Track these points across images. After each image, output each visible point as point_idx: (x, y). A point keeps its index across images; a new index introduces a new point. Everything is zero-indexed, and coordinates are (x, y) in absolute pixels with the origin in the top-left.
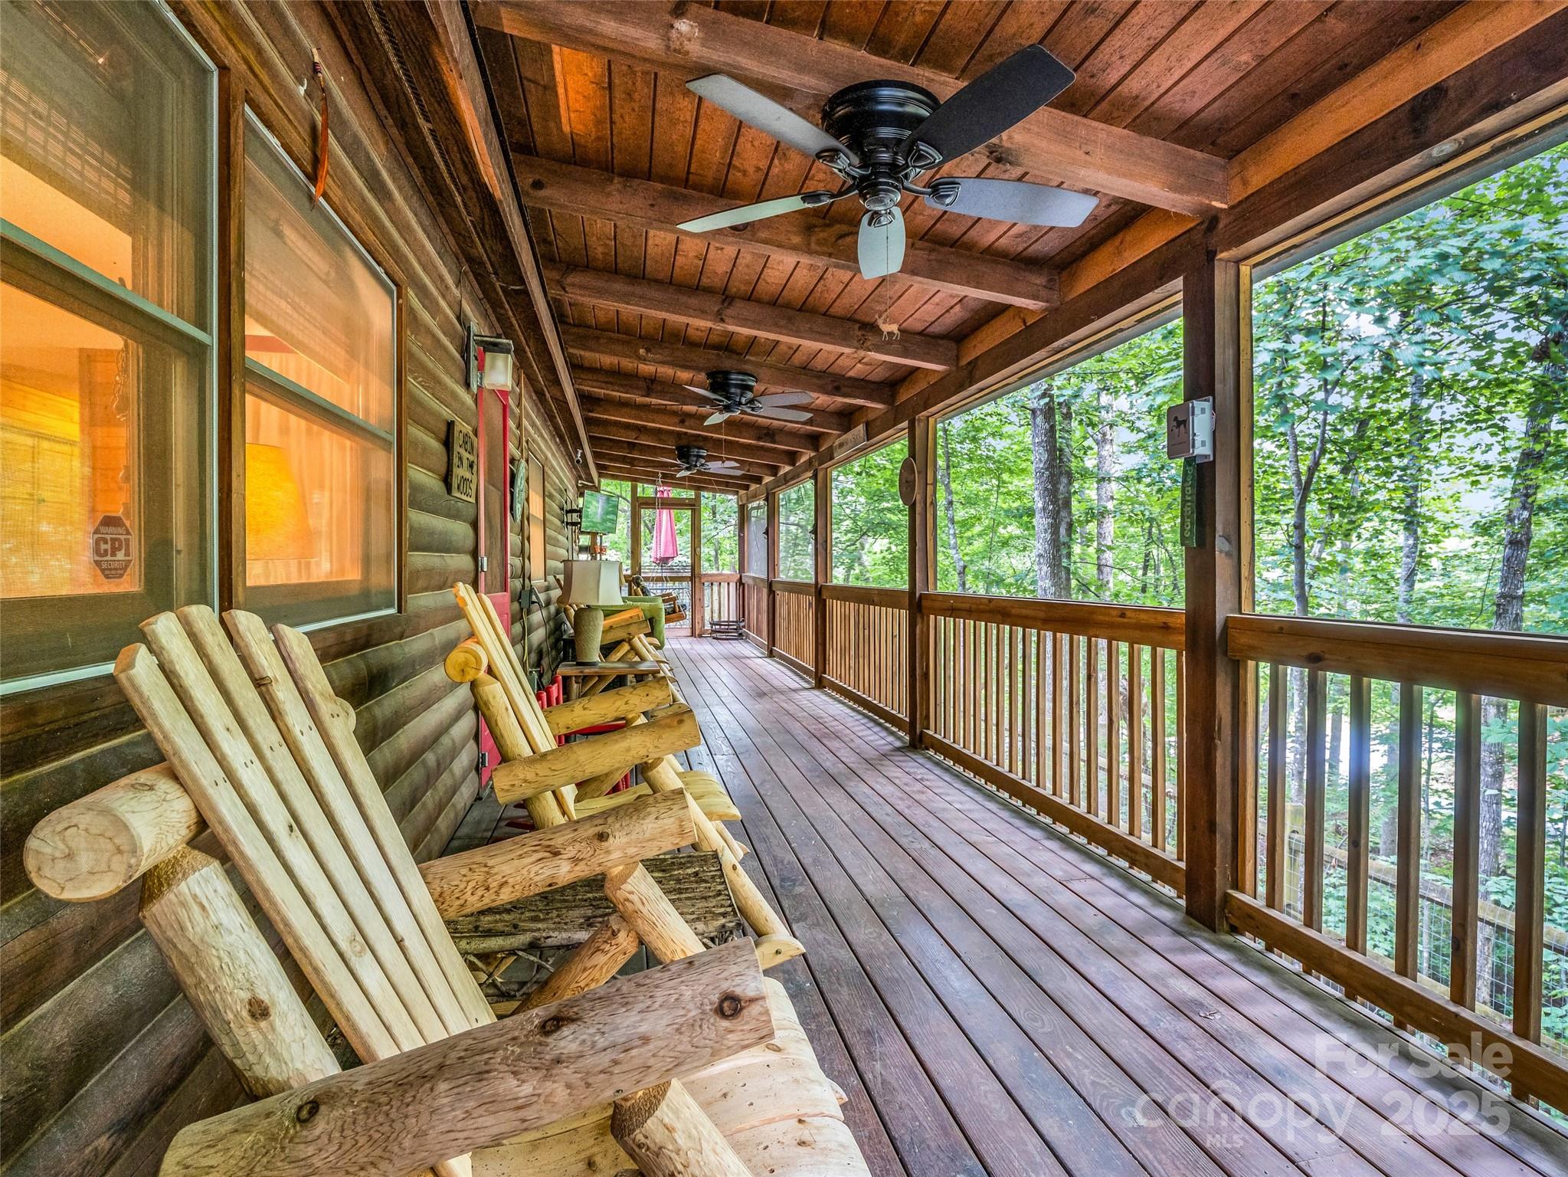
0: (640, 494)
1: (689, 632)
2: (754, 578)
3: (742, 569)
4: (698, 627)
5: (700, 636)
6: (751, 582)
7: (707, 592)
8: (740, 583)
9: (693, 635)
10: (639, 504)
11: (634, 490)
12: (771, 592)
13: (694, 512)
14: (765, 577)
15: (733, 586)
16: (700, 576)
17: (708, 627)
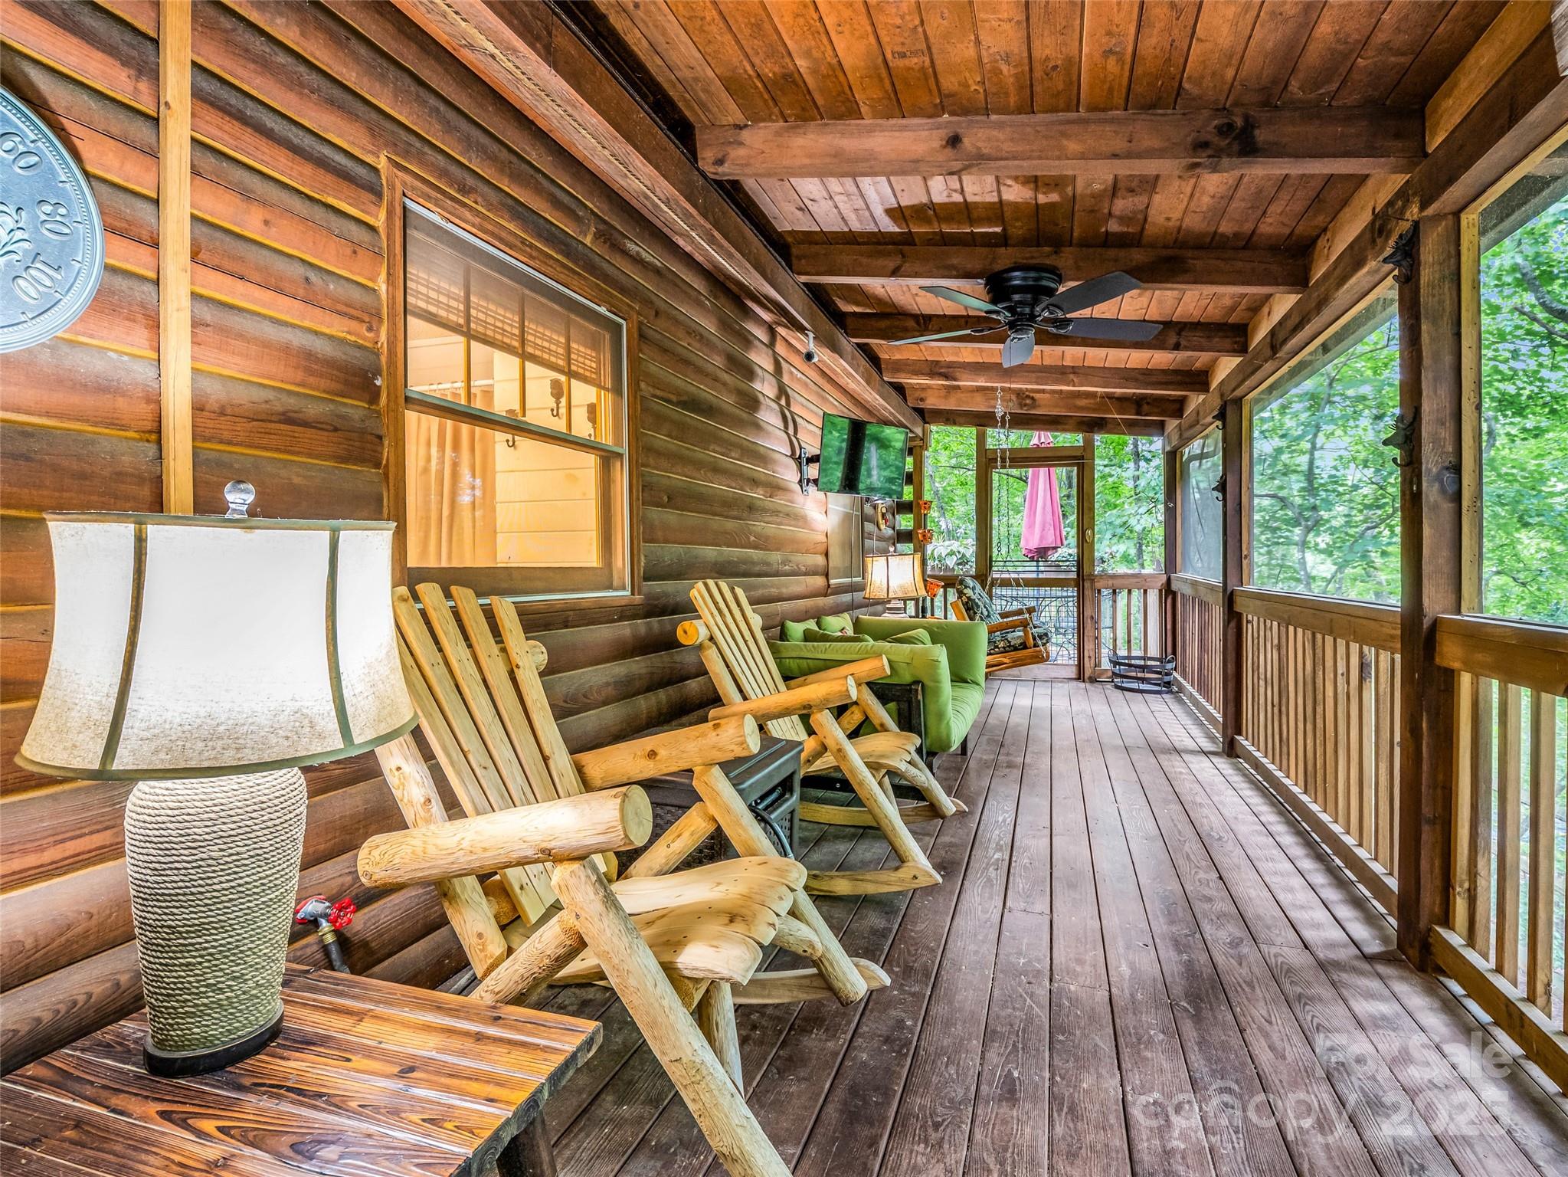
0: (990, 444)
1: (1072, 673)
2: (1194, 584)
3: (1170, 563)
4: (1088, 665)
5: (1093, 680)
6: (1188, 590)
7: (1106, 605)
8: (1168, 592)
9: (1080, 677)
10: (987, 462)
11: (981, 439)
12: (1233, 617)
13: (1081, 469)
14: (1216, 579)
15: (1153, 597)
16: (1092, 578)
17: (1106, 664)
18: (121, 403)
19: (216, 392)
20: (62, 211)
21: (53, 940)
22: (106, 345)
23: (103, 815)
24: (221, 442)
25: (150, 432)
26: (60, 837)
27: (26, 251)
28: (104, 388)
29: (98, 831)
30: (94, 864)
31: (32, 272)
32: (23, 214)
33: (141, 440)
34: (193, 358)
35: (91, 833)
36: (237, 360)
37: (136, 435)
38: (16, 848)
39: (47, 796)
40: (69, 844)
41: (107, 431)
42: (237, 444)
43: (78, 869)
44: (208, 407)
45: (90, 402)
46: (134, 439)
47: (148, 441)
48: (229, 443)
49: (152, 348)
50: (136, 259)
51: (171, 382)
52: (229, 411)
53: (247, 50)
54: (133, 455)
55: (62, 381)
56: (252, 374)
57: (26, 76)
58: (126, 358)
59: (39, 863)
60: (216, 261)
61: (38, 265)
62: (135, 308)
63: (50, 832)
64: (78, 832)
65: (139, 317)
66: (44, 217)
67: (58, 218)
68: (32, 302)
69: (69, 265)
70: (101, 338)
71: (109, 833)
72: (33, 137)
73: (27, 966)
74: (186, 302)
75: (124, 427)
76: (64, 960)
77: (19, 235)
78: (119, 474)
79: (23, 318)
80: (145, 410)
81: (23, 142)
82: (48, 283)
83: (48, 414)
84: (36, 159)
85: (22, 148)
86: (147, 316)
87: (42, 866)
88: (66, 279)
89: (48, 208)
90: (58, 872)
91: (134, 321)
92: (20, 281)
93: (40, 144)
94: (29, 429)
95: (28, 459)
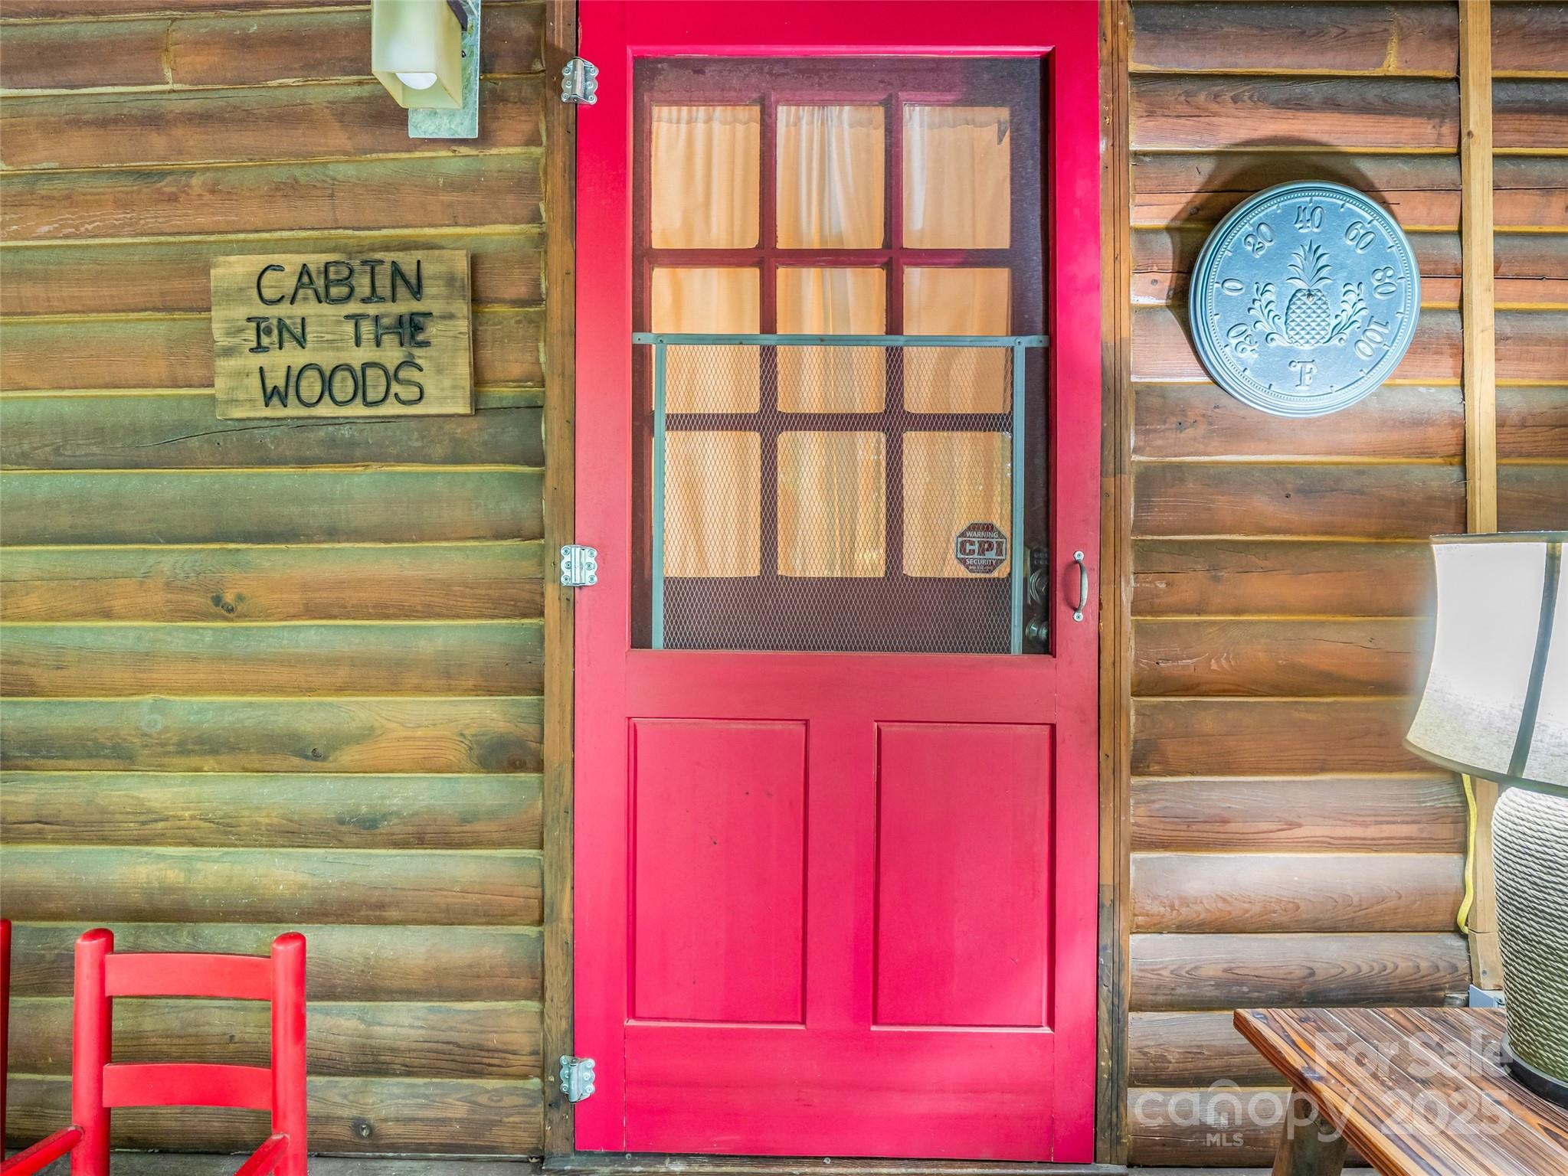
18: (1431, 432)
19: (1517, 404)
20: (1390, 273)
21: (1372, 906)
22: (1416, 382)
23: (1411, 809)
24: (1520, 455)
25: (1454, 455)
26: (1380, 819)
27: (1364, 317)
28: (1418, 422)
29: (1407, 823)
30: (1402, 851)
31: (1368, 334)
32: (1362, 286)
33: (1445, 464)
34: (1497, 376)
35: (1403, 823)
36: (1538, 366)
37: (1440, 460)
38: (1349, 818)
39: (1370, 781)
40: (1386, 827)
41: (1418, 460)
42: (1537, 456)
43: (1390, 851)
44: (1509, 422)
45: (1406, 436)
46: (1439, 464)
47: (1451, 464)
48: (1529, 455)
49: (1455, 375)
50: (1444, 294)
51: (1477, 403)
52: (1530, 422)
53: (1545, 33)
54: (1439, 477)
55: (1387, 423)
56: (1552, 379)
57: (1358, 170)
58: (1433, 390)
59: (1363, 836)
60: (1516, 270)
61: (1373, 326)
62: (1443, 341)
63: (1372, 812)
64: (1391, 819)
65: (1446, 348)
66: (1376, 284)
67: (1387, 280)
68: (1367, 359)
69: (1394, 318)
70: (1414, 377)
71: (1415, 827)
72: (1370, 218)
73: (1353, 919)
74: (1489, 320)
75: (1431, 455)
76: (1378, 926)
77: (1360, 305)
78: (1430, 498)
79: (1361, 374)
80: (1451, 436)
81: (1363, 227)
82: (1379, 339)
83: (1374, 453)
84: (1372, 236)
85: (1362, 232)
86: (1452, 346)
87: (1364, 839)
88: (1391, 332)
89: (1379, 275)
90: (1375, 848)
91: (1442, 353)
92: (1360, 344)
93: (1375, 222)
94: (1361, 468)
95: (1362, 493)
